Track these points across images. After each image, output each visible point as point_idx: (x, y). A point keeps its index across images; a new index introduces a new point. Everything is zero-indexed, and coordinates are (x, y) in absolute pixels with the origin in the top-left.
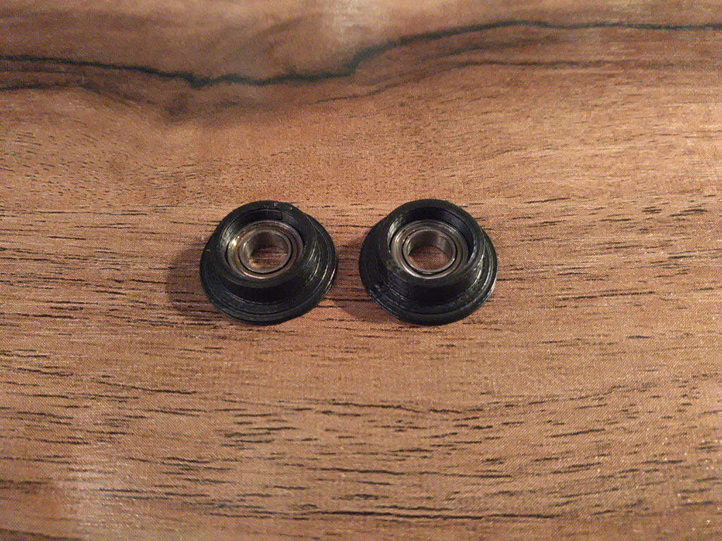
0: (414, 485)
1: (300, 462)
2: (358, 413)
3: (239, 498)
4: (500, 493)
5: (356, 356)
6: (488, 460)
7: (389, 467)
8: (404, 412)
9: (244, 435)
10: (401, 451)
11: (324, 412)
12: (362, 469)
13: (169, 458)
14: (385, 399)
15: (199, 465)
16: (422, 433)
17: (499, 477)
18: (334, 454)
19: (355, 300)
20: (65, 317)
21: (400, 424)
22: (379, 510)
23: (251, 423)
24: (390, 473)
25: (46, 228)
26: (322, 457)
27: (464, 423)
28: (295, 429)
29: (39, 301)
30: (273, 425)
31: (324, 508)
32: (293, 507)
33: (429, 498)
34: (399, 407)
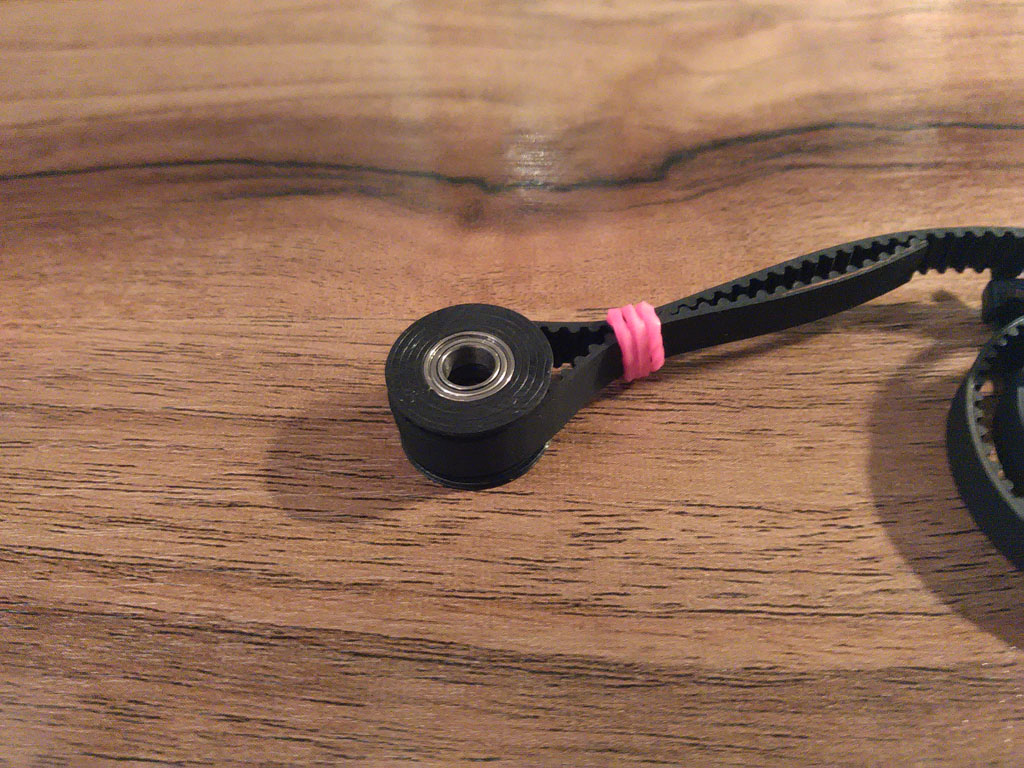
0: (786, 583)
1: (656, 561)
2: (716, 514)
3: (595, 597)
4: (881, 590)
5: (705, 459)
6: (863, 559)
7: (756, 566)
8: (765, 513)
9: (594, 535)
10: (767, 550)
11: (677, 513)
12: (727, 568)
13: (512, 558)
14: (743, 500)
15: (547, 565)
16: (789, 533)
17: (877, 575)
18: (694, 553)
19: (698, 404)
20: (377, 421)
21: (763, 525)
22: (751, 608)
23: (599, 523)
24: (759, 572)
25: (343, 334)
26: (681, 556)
27: (832, 522)
28: (647, 529)
29: (346, 406)
30: (623, 525)
31: (691, 607)
32: (656, 605)
33: (802, 596)
34: (759, 508)
